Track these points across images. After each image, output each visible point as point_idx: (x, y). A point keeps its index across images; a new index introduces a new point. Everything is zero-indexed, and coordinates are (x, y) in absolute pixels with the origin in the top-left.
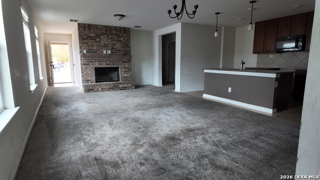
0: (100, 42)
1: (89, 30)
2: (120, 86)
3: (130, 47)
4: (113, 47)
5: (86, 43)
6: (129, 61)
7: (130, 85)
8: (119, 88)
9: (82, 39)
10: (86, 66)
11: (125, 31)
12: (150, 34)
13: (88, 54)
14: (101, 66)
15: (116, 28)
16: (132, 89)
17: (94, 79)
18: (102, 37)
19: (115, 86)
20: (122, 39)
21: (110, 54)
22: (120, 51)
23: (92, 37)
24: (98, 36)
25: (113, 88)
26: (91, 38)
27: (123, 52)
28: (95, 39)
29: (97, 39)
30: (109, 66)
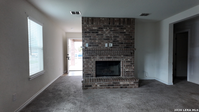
0: (102, 35)
1: (92, 23)
2: (121, 83)
3: (134, 39)
4: (116, 39)
5: (88, 37)
6: (132, 54)
7: (132, 83)
8: (120, 85)
9: (85, 32)
10: (87, 59)
11: (130, 22)
12: (157, 24)
13: (90, 48)
14: (101, 60)
15: (119, 20)
16: (135, 87)
17: (94, 73)
18: (104, 30)
19: (115, 83)
20: (125, 31)
21: (111, 47)
22: (122, 43)
23: (95, 30)
24: (101, 29)
25: (112, 85)
26: (93, 31)
27: (125, 45)
28: (97, 33)
29: (100, 32)
30: (110, 60)
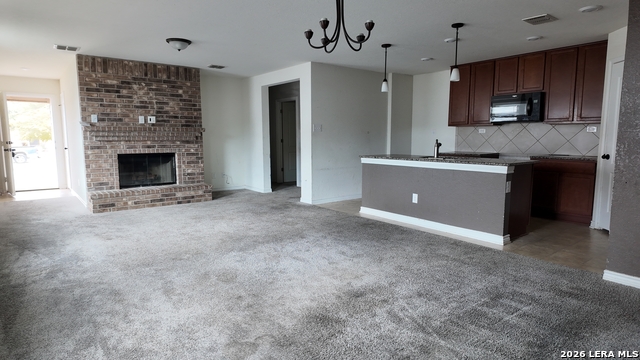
0: (130, 97)
1: (105, 71)
2: (179, 195)
3: (200, 110)
4: (162, 108)
5: (96, 100)
6: (198, 139)
7: (200, 193)
8: (176, 199)
9: (88, 90)
10: (97, 151)
11: (190, 74)
12: (243, 82)
13: (102, 124)
14: (132, 151)
15: (167, 68)
16: (206, 200)
17: (115, 179)
18: (135, 87)
19: (166, 196)
20: (180, 92)
21: (153, 125)
22: (176, 117)
23: (112, 86)
24: (126, 84)
25: (161, 200)
26: (109, 89)
27: (183, 121)
28: (118, 92)
29: (124, 92)
30: (151, 151)
